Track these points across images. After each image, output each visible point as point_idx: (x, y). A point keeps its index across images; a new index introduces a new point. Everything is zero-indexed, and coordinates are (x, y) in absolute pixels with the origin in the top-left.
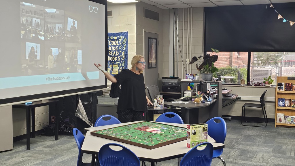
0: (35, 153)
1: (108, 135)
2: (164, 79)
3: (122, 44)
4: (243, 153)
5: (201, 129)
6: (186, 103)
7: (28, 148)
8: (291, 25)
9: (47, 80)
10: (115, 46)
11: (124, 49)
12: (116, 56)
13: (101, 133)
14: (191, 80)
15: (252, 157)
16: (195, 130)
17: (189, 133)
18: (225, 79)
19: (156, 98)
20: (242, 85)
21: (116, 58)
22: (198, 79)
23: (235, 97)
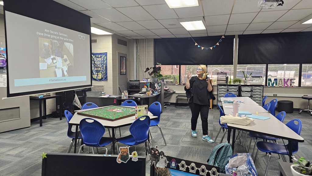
0: (45, 128)
1: (88, 114)
2: (131, 82)
3: (104, 60)
4: (175, 123)
5: (144, 108)
6: (142, 95)
7: (41, 126)
8: (202, 49)
9: (50, 81)
10: (99, 61)
11: (105, 63)
12: (100, 67)
13: (84, 113)
14: (146, 82)
15: (179, 126)
16: (140, 109)
17: (137, 110)
18: (167, 82)
19: (123, 92)
20: (176, 85)
21: (100, 69)
22: (150, 81)
23: (172, 92)
